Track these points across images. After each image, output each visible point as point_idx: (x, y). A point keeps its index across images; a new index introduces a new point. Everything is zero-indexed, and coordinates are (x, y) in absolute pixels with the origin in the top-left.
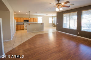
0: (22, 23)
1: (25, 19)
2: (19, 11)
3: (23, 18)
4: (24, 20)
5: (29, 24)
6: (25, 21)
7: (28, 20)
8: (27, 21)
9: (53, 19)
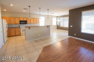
0: (17, 26)
1: (22, 19)
2: (12, 5)
3: (19, 18)
4: (21, 21)
5: (29, 28)
6: (21, 23)
7: (27, 21)
8: (25, 22)
9: (57, 20)
